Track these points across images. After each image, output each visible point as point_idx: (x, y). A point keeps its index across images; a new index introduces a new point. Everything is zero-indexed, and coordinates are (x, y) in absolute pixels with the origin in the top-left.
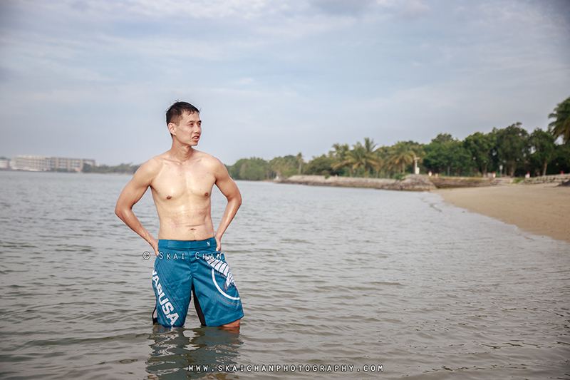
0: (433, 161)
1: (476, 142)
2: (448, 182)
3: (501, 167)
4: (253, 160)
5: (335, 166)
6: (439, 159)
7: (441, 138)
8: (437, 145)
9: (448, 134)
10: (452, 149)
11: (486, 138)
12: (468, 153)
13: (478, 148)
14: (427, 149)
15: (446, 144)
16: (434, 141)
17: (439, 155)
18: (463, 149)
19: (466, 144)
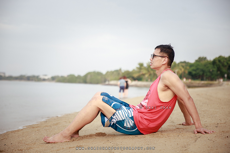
0: (194, 73)
1: (219, 61)
2: (195, 84)
3: (226, 76)
4: (94, 72)
5: (136, 76)
6: (198, 71)
7: (201, 59)
8: (198, 63)
9: (204, 57)
10: (205, 65)
11: (226, 59)
12: (215, 68)
13: (221, 65)
14: (191, 65)
15: (203, 62)
16: (196, 61)
17: (198, 69)
18: (212, 66)
19: (214, 62)
